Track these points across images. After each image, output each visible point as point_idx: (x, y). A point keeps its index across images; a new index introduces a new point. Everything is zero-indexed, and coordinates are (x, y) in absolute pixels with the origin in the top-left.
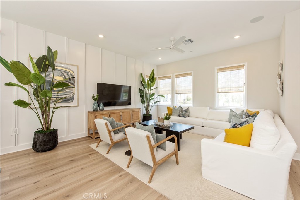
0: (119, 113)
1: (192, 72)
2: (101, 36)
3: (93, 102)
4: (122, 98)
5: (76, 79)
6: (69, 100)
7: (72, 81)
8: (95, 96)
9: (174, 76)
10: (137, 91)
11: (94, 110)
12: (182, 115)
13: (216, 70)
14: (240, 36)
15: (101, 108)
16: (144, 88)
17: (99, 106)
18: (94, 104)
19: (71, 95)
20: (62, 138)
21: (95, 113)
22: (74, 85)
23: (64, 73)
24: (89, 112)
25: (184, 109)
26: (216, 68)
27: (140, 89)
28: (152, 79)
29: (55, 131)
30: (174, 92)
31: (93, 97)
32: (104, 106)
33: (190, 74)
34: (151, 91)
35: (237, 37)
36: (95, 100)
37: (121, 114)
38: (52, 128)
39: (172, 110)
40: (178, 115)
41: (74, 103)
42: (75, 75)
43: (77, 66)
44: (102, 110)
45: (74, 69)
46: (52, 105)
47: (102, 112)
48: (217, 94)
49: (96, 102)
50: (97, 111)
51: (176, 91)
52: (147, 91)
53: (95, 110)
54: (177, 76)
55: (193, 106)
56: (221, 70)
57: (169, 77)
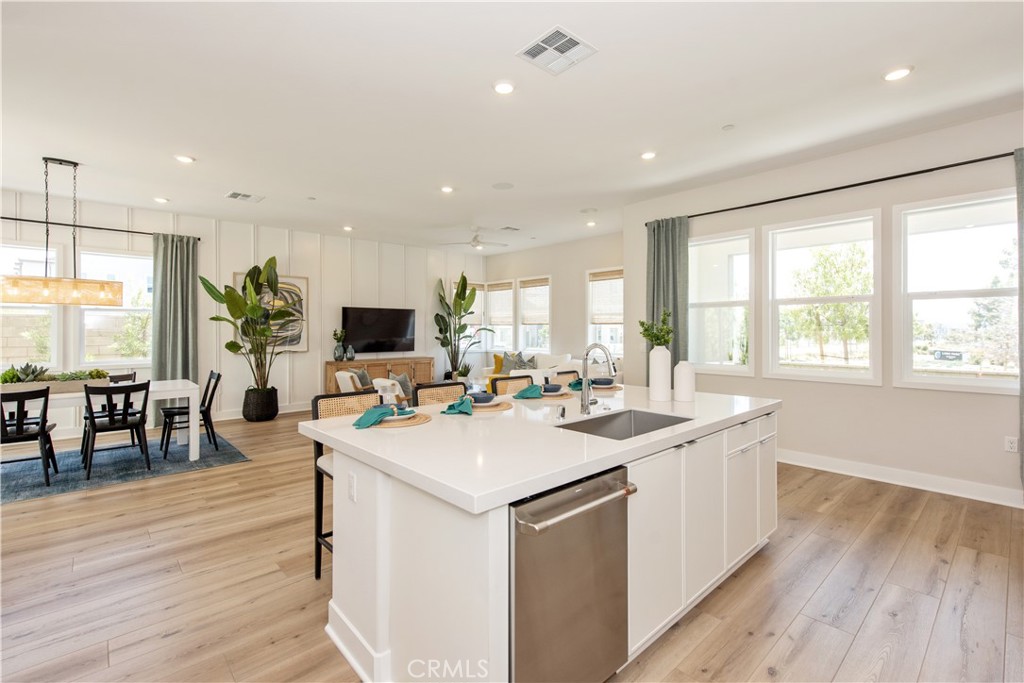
0: (386, 365)
1: (550, 276)
2: (348, 229)
3: (335, 343)
5: (304, 302)
6: (293, 341)
7: (298, 307)
8: (339, 332)
9: (518, 284)
10: (431, 318)
11: (336, 360)
13: (588, 277)
15: (349, 355)
16: (449, 314)
17: (345, 352)
18: (336, 349)
19: (296, 332)
20: (284, 405)
21: (339, 362)
22: (302, 314)
23: (285, 294)
24: (327, 363)
25: (526, 358)
26: (587, 273)
27: (437, 315)
29: (274, 391)
30: (517, 319)
31: (335, 335)
32: (356, 352)
33: (543, 282)
34: (459, 319)
35: (591, 224)
36: (338, 340)
38: (269, 386)
39: (502, 361)
41: (301, 346)
42: (304, 297)
43: (307, 279)
44: (351, 359)
45: (302, 285)
46: (269, 349)
47: (351, 363)
48: (590, 326)
49: (341, 344)
50: (342, 360)
51: (523, 319)
52: (454, 322)
53: (339, 359)
54: (525, 284)
56: (596, 276)
57: (508, 286)
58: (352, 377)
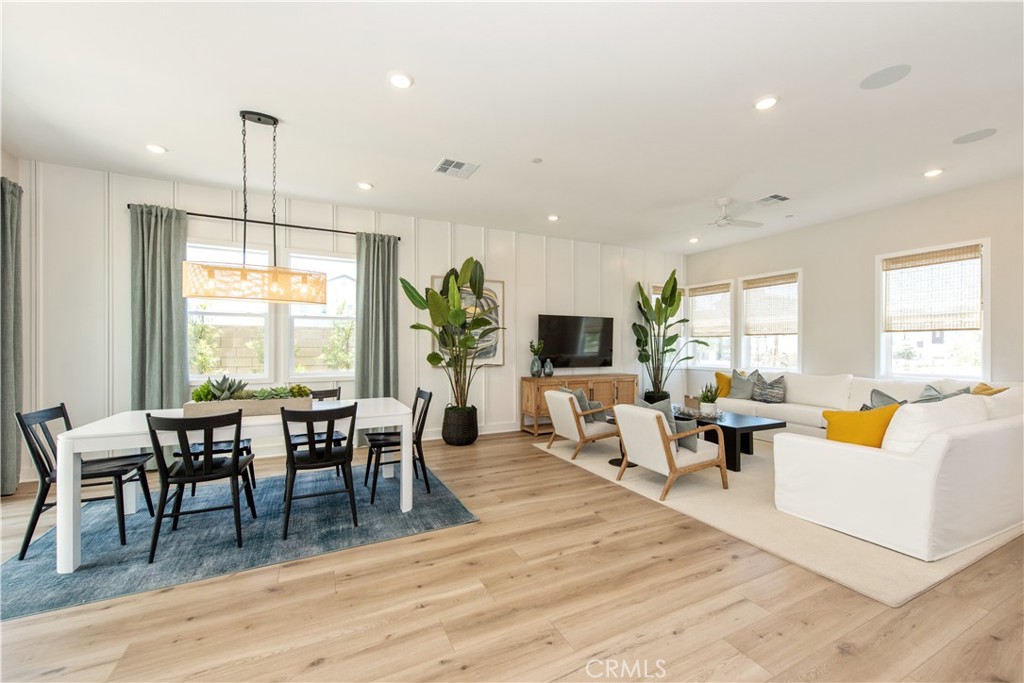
0: (586, 383)
1: (799, 271)
2: (553, 218)
3: (531, 357)
4: (583, 348)
5: (500, 310)
6: (489, 353)
7: (494, 316)
8: (536, 344)
9: (740, 285)
10: (629, 329)
11: (533, 375)
12: (761, 395)
13: (880, 264)
14: (943, 169)
15: (547, 370)
16: (647, 320)
17: (543, 366)
18: (533, 364)
19: (492, 343)
20: (485, 427)
21: (536, 380)
22: (498, 322)
24: (524, 379)
25: (769, 380)
26: (879, 258)
27: (634, 324)
28: (671, 296)
29: (473, 410)
30: (738, 329)
31: (532, 346)
32: (554, 367)
33: (790, 278)
34: (666, 328)
35: (933, 174)
36: (535, 352)
37: (590, 386)
38: (469, 405)
39: (729, 381)
40: (749, 394)
41: (497, 359)
42: (499, 302)
43: (503, 282)
44: (549, 375)
45: (498, 289)
46: (469, 363)
47: (549, 380)
48: (884, 336)
49: (537, 357)
50: (539, 376)
51: (747, 328)
52: (656, 330)
53: (536, 375)
54: (750, 284)
55: (803, 372)
56: (894, 263)
57: (724, 287)
58: (571, 399)
